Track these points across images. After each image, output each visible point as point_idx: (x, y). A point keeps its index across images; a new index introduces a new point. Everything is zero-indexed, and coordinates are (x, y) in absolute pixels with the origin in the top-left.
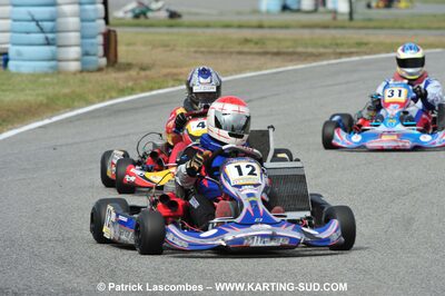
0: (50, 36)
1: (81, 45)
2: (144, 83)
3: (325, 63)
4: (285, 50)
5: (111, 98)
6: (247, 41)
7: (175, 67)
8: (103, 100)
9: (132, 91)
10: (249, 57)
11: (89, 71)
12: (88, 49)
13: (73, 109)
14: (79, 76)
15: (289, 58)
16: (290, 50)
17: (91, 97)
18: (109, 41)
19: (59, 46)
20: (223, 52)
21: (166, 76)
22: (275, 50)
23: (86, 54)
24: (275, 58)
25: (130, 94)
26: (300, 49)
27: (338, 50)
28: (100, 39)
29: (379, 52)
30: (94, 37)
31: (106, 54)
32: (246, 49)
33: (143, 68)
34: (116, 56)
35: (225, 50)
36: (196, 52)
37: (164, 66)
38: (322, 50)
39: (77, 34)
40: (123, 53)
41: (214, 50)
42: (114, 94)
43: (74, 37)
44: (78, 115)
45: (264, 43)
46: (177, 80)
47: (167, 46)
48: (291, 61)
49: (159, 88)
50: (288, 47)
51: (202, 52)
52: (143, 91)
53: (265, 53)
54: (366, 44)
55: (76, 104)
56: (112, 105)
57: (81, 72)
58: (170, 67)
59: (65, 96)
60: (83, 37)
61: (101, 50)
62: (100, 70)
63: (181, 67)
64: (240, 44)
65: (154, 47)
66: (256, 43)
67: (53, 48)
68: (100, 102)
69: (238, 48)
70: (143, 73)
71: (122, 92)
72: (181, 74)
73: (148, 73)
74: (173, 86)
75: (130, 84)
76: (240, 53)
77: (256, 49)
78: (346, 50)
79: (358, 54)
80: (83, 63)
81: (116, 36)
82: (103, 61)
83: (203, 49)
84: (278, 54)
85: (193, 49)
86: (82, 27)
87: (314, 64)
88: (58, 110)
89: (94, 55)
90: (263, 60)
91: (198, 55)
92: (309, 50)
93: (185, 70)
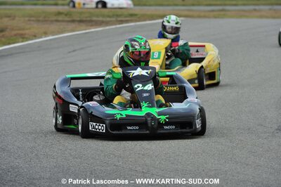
2: (3, 40)
3: (114, 27)
4: (84, 19)
6: (60, 13)
7: (19, 30)
10: (64, 23)
15: (90, 24)
16: (88, 19)
20: (46, 21)
21: (16, 35)
22: (78, 19)
24: (81, 24)
26: (94, 19)
27: (119, 19)
29: (145, 20)
32: (60, 18)
36: (29, 20)
37: (13, 30)
38: (108, 19)
41: (41, 19)
45: (70, 15)
46: (23, 38)
47: (10, 17)
48: (92, 26)
49: (13, 43)
50: (86, 17)
51: (33, 21)
52: (4, 45)
53: (73, 21)
54: (135, 15)
58: (16, 30)
63: (23, 29)
64: (55, 15)
66: (66, 15)
69: (55, 18)
72: (25, 34)
73: (3, 33)
74: (22, 42)
76: (57, 21)
77: (67, 19)
78: (124, 19)
79: (132, 21)
83: (33, 19)
84: (81, 21)
85: (27, 19)
87: (108, 28)
90: (73, 25)
91: (31, 22)
92: (101, 19)
93: (27, 32)
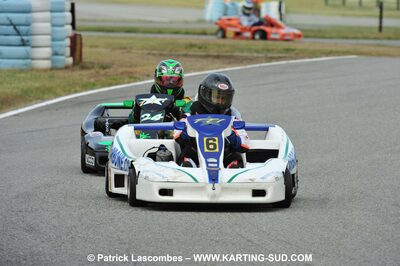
0: (25, 38)
1: (52, 47)
2: (104, 79)
3: (258, 65)
4: (224, 54)
5: (76, 92)
6: (192, 46)
7: (131, 66)
8: (69, 93)
9: (93, 86)
10: (193, 59)
11: (58, 69)
12: (57, 49)
13: (43, 100)
14: (49, 72)
15: (228, 61)
16: (229, 54)
17: (59, 90)
18: (75, 44)
19: (33, 47)
20: (171, 55)
21: (122, 74)
22: (215, 54)
23: (56, 54)
24: (216, 60)
25: (92, 89)
26: (237, 54)
27: (270, 55)
28: (68, 42)
29: (304, 57)
30: (63, 40)
31: (72, 54)
32: (191, 52)
33: (104, 67)
34: (81, 56)
35: (173, 53)
36: (149, 54)
37: (121, 66)
38: (255, 55)
39: (49, 37)
40: (87, 53)
41: (165, 53)
42: (78, 89)
43: (45, 39)
44: (47, 106)
45: (206, 48)
46: (131, 78)
47: (125, 48)
48: (229, 63)
49: (117, 84)
50: (227, 52)
51: (154, 55)
52: (104, 86)
53: (208, 56)
54: (293, 50)
55: (46, 96)
56: (76, 98)
57: (52, 69)
58: (126, 66)
59: (37, 89)
60: (53, 40)
61: (68, 51)
62: (67, 68)
63: (136, 66)
64: (186, 48)
65: (114, 49)
66: (200, 48)
67: (28, 48)
68: (66, 95)
69: (184, 52)
70: (102, 72)
71: (85, 87)
72: (136, 72)
73: (107, 70)
74: (129, 83)
75: (92, 80)
76: (186, 56)
77: (200, 53)
78: (276, 55)
79: (285, 58)
80: (53, 62)
81: (81, 39)
82: (70, 60)
83: (155, 52)
84: (218, 57)
85: (147, 52)
86: (53, 31)
87: (249, 66)
88: (31, 101)
89: (62, 55)
90: (205, 62)
91: (150, 57)
92: (245, 54)
93: (138, 69)
